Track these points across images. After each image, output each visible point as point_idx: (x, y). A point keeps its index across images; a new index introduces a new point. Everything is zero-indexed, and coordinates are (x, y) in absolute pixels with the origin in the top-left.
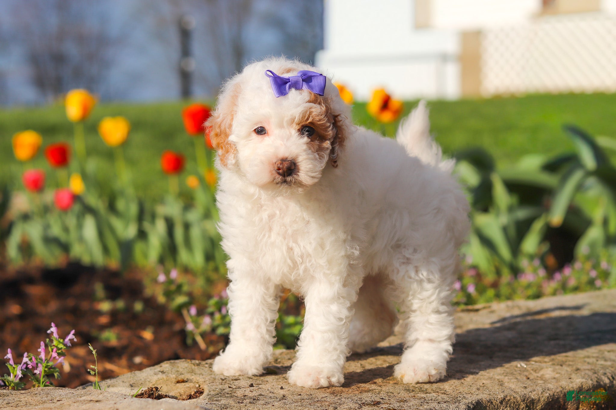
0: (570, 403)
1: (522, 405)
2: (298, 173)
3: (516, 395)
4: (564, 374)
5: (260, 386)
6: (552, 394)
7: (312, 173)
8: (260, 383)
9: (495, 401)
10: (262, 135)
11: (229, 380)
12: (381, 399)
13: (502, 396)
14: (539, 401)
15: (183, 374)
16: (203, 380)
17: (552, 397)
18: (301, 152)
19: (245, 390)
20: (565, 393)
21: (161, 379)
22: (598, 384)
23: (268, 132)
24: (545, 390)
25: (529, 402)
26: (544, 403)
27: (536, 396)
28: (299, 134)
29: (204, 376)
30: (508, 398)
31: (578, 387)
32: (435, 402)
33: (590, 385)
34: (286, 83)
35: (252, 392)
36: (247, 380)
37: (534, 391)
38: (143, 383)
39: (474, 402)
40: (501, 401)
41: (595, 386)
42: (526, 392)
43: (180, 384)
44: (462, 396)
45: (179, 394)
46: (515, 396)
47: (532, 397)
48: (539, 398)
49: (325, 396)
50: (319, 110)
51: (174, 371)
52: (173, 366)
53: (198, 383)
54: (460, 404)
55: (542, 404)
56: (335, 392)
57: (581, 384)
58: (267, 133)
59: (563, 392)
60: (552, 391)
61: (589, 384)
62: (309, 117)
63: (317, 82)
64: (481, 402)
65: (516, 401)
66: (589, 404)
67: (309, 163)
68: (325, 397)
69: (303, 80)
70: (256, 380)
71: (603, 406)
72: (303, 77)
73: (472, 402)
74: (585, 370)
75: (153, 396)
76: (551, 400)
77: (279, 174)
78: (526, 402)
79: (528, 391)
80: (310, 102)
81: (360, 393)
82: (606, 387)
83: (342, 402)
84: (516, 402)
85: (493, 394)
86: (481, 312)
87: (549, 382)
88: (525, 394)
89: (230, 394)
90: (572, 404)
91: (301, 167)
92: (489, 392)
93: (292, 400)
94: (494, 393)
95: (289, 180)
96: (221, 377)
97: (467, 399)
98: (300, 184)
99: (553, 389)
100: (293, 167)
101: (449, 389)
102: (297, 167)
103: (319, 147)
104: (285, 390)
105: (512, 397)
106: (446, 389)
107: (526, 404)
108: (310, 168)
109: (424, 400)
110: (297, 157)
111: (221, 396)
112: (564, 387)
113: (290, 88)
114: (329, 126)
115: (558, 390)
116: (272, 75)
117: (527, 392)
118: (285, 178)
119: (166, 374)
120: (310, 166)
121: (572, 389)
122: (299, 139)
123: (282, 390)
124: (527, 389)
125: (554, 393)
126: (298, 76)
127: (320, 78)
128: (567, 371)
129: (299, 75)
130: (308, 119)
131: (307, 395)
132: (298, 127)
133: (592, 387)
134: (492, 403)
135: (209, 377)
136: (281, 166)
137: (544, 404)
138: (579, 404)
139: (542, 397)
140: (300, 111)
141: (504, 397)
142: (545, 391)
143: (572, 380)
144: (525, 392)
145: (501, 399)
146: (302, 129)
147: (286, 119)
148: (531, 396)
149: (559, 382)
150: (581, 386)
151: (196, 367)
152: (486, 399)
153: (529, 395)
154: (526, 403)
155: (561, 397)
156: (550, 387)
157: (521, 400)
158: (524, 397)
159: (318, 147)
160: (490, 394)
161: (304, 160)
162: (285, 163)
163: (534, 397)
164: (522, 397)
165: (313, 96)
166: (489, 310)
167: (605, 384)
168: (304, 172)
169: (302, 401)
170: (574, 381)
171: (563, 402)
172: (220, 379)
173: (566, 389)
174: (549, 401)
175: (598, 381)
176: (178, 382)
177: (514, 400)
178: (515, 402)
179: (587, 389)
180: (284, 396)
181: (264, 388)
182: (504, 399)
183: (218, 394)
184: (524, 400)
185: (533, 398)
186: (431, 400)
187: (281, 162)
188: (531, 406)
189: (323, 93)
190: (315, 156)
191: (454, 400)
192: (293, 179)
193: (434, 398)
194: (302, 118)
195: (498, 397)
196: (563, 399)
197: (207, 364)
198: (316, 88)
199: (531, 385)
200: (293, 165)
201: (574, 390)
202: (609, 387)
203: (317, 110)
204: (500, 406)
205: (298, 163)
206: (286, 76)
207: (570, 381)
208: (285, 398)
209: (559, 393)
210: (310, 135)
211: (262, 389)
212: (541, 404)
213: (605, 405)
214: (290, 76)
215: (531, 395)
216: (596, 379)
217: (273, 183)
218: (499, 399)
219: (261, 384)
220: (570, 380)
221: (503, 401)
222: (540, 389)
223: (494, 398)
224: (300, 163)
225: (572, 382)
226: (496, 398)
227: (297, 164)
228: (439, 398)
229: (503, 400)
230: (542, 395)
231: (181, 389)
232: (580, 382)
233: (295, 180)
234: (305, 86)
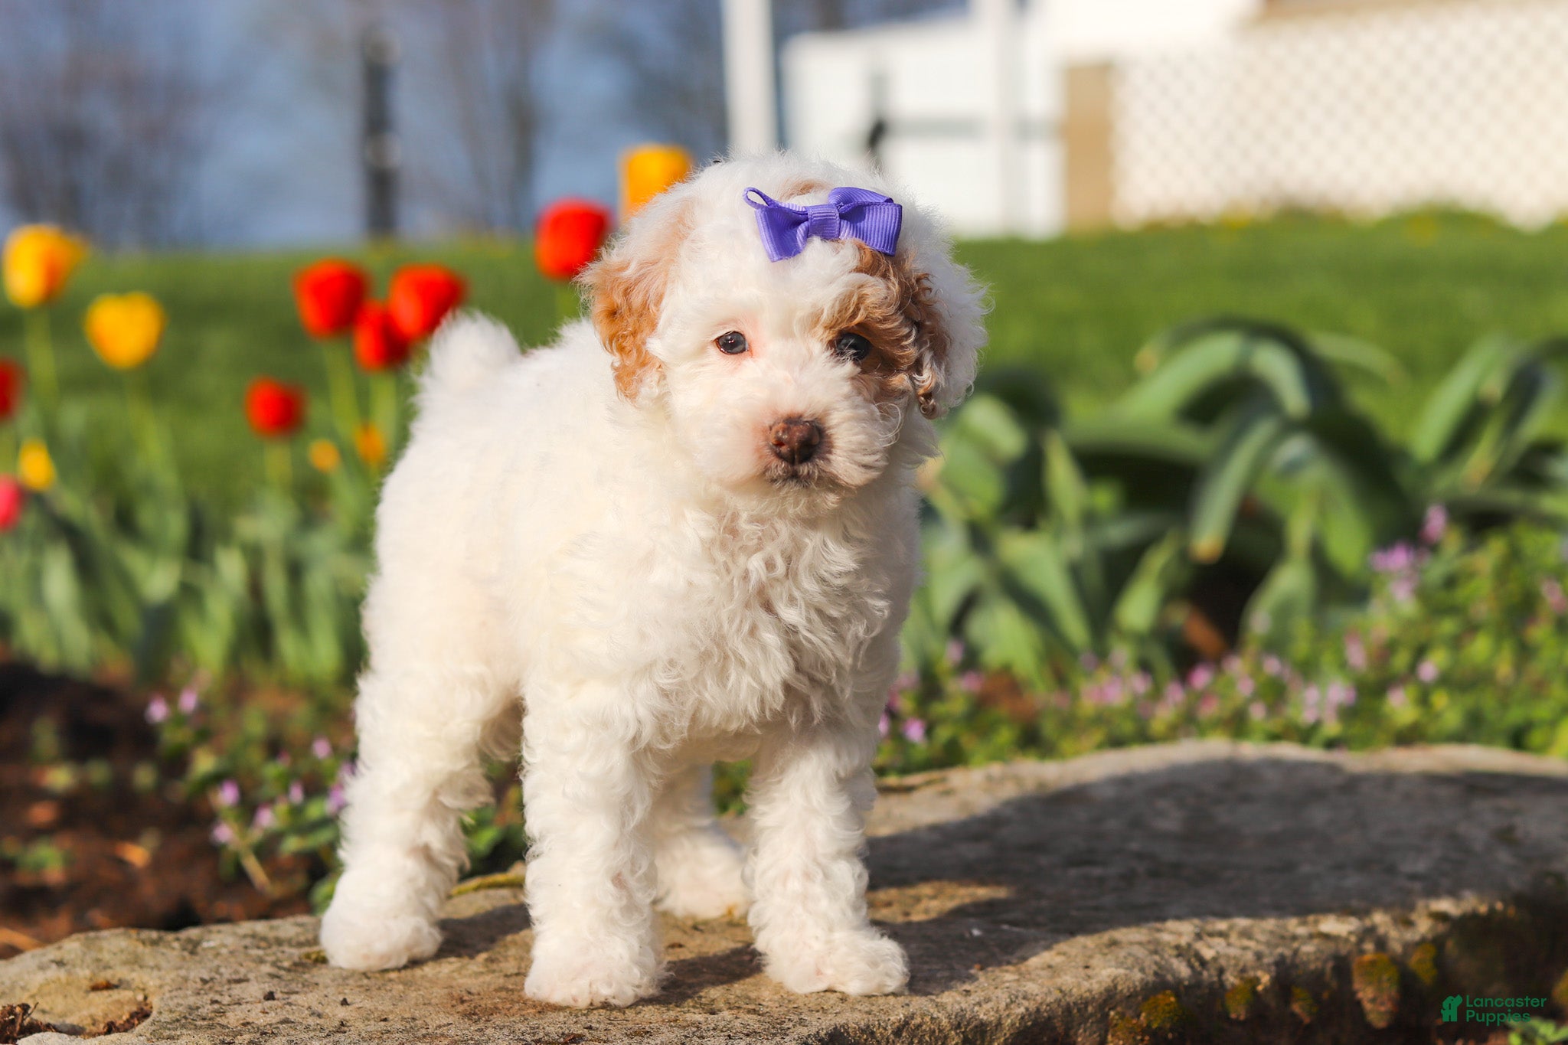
0: (1081, 1031)
1: (953, 1039)
2: (828, 456)
3: (939, 1012)
4: (1076, 956)
5: (293, 997)
6: (1032, 1007)
7: (864, 455)
8: (297, 990)
9: (881, 1029)
10: (737, 353)
11: (220, 983)
12: (586, 1028)
13: (902, 1016)
14: (999, 1027)
15: (110, 968)
16: (158, 982)
17: (1033, 1017)
18: (837, 401)
19: (250, 1008)
20: (1068, 1004)
21: (53, 982)
22: (1158, 980)
23: (753, 346)
24: (1017, 997)
25: (971, 1030)
26: (1012, 1031)
27: (992, 1013)
28: (832, 354)
29: (163, 973)
30: (918, 1021)
31: (1103, 989)
32: (722, 1034)
33: (1137, 983)
34: (798, 223)
35: (267, 1013)
36: (264, 983)
37: (987, 1002)
38: (7, 991)
39: (822, 1033)
40: (898, 1028)
41: (1150, 985)
42: (967, 1005)
43: (99, 993)
44: (795, 1018)
45: (89, 1021)
46: (935, 1016)
47: (982, 1016)
48: (1000, 1019)
49: (445, 1023)
50: (883, 293)
51: (88, 959)
52: (88, 947)
53: (144, 990)
54: (785, 1040)
55: (1008, 1035)
56: (476, 1010)
57: (1113, 981)
58: (750, 350)
59: (1063, 1003)
60: (1034, 1000)
61: (1134, 982)
62: (859, 309)
63: (879, 221)
64: (843, 1033)
65: (936, 1028)
66: (1130, 1033)
67: (857, 430)
68: (444, 1026)
69: (842, 217)
70: (288, 983)
71: (1170, 1036)
72: (841, 206)
73: (818, 1032)
74: (1131, 943)
75: (15, 1027)
76: (1029, 1023)
77: (779, 456)
78: (963, 1030)
79: (973, 1002)
80: (858, 270)
81: (540, 1012)
82: (1182, 989)
83: (483, 1038)
84: (937, 1031)
85: (879, 1012)
86: (916, 796)
87: (1033, 976)
88: (962, 1010)
89: (210, 1019)
90: (1087, 1033)
91: (838, 439)
92: (869, 1005)
93: (360, 1035)
94: (882, 1010)
95: (806, 472)
96: (201, 975)
97: (807, 1026)
98: (832, 483)
99: (1037, 995)
100: (816, 440)
101: (770, 1000)
102: (826, 440)
103: (882, 389)
104: (350, 1008)
105: (927, 1019)
106: (764, 1000)
107: (964, 1036)
108: (861, 443)
109: (695, 1029)
110: (827, 412)
111: (183, 1026)
112: (1067, 992)
113: (808, 235)
114: (908, 336)
115: (1050, 999)
116: (761, 201)
117: (969, 1005)
118: (795, 467)
119: (68, 967)
120: (861, 438)
121: (1088, 994)
122: (833, 367)
123: (344, 1008)
124: (970, 995)
125: (1041, 1007)
126: (829, 206)
127: (887, 210)
128: (1085, 947)
129: (833, 201)
130: (854, 315)
131: (403, 1019)
132: (829, 335)
133: (1142, 989)
134: (873, 1033)
135: (173, 975)
136: (785, 437)
137: (1011, 1034)
138: (1106, 1032)
139: (1008, 1016)
140: (834, 296)
141: (906, 1017)
142: (1017, 1001)
143: (1089, 972)
144: (964, 1006)
145: (897, 1024)
146: (839, 342)
147: (800, 314)
148: (978, 1015)
149: (1059, 976)
150: (1112, 985)
151: (148, 950)
152: (857, 1024)
153: (973, 1012)
154: (963, 1033)
155: (1060, 1016)
156: (1030, 991)
157: (952, 1025)
158: (958, 1019)
159: (878, 388)
160: (872, 1011)
161: (843, 422)
162: (795, 429)
163: (985, 1018)
164: (953, 1017)
165: (868, 258)
166: (940, 788)
167: (1179, 981)
168: (845, 454)
169: (385, 1036)
170: (1096, 974)
171: (1063, 1027)
172: (198, 980)
173: (1071, 996)
174: (1026, 1027)
175: (1159, 972)
176: (95, 988)
177: (932, 1027)
178: (934, 1031)
179: (1128, 994)
180: (342, 1024)
181: (300, 1002)
182: (907, 1023)
183: (178, 1021)
184: (959, 1024)
185: (982, 1019)
186: (714, 1029)
187: (786, 426)
188: (977, 1040)
189: (895, 249)
190: (872, 413)
191: (774, 1028)
192: (816, 471)
193: (722, 1024)
194: (840, 312)
195: (889, 1020)
196: (1063, 1021)
197: (178, 939)
198: (876, 236)
199: (984, 987)
200: (816, 433)
201: (1094, 998)
202: (1186, 987)
203: (879, 292)
204: (893, 1041)
205: (829, 428)
206: (798, 203)
207: (1083, 975)
208: (346, 1029)
209: (1052, 1006)
210: (861, 358)
211: (295, 1005)
212: (1005, 1034)
213: (1176, 1034)
214: (808, 205)
215: (977, 1012)
216: (1155, 968)
217: (764, 480)
218: (891, 1025)
219: (297, 993)
220: (1086, 970)
221: (903, 1029)
222: (1006, 995)
223: (878, 1021)
224: (836, 430)
225: (1089, 977)
226: (884, 1021)
227: (827, 432)
228: (737, 1023)
229: (904, 1026)
230: (1007, 1012)
231: (101, 1005)
232: (1109, 976)
233: (819, 472)
234: (846, 233)
